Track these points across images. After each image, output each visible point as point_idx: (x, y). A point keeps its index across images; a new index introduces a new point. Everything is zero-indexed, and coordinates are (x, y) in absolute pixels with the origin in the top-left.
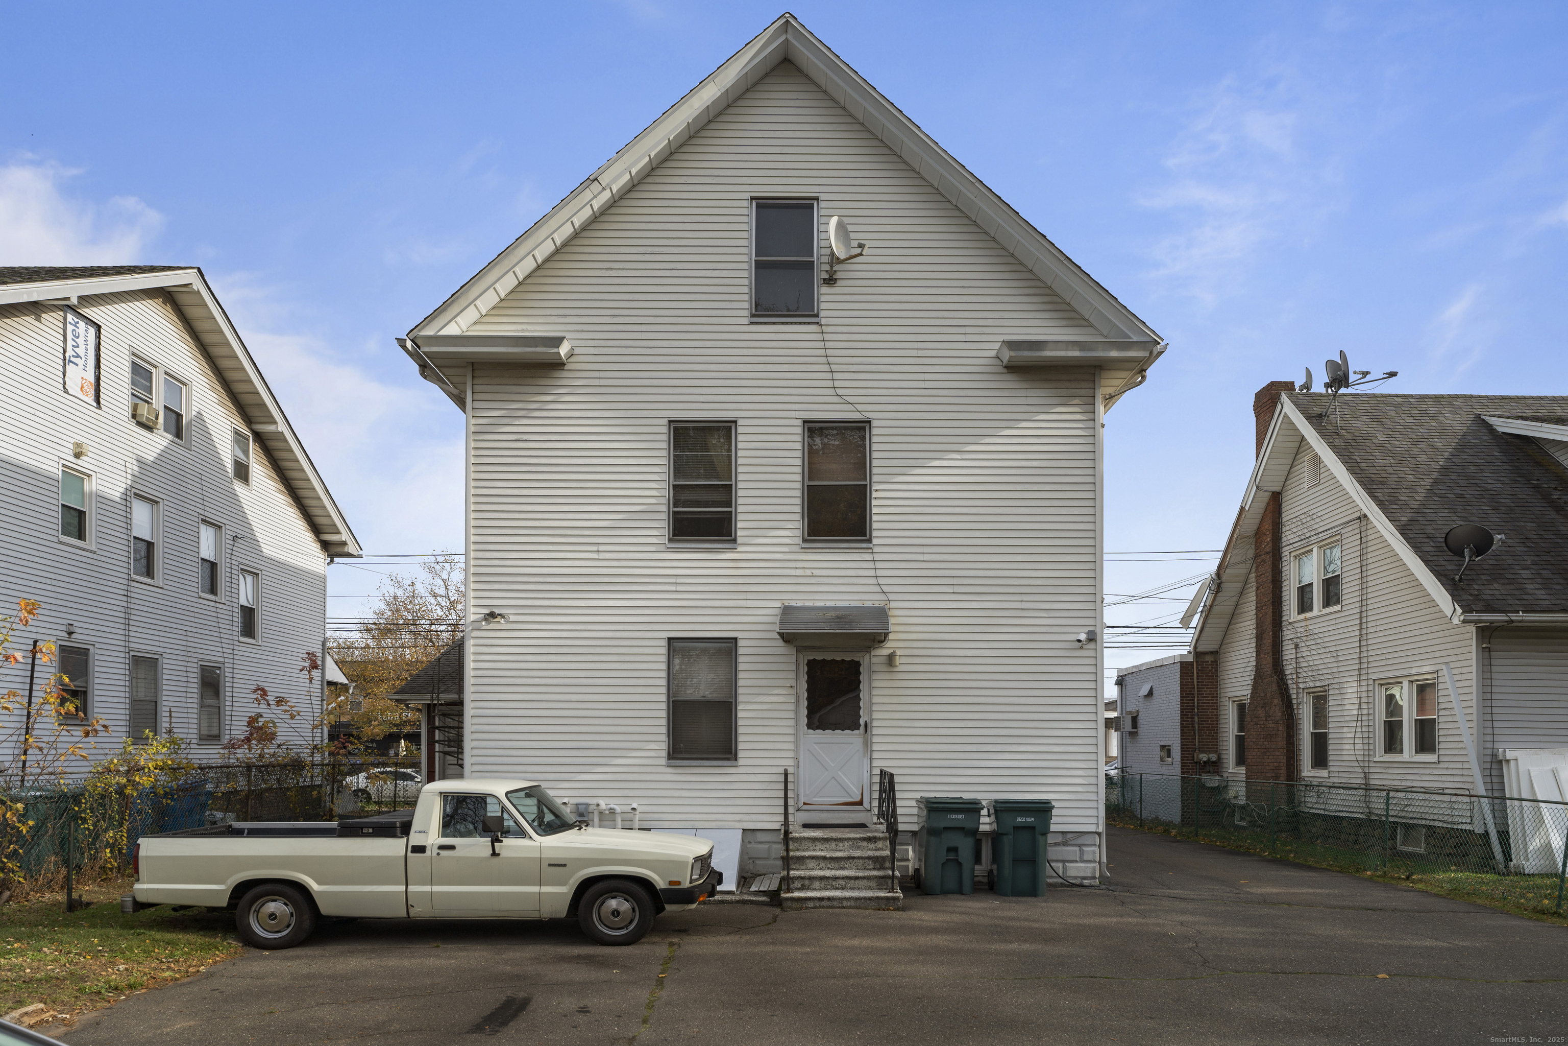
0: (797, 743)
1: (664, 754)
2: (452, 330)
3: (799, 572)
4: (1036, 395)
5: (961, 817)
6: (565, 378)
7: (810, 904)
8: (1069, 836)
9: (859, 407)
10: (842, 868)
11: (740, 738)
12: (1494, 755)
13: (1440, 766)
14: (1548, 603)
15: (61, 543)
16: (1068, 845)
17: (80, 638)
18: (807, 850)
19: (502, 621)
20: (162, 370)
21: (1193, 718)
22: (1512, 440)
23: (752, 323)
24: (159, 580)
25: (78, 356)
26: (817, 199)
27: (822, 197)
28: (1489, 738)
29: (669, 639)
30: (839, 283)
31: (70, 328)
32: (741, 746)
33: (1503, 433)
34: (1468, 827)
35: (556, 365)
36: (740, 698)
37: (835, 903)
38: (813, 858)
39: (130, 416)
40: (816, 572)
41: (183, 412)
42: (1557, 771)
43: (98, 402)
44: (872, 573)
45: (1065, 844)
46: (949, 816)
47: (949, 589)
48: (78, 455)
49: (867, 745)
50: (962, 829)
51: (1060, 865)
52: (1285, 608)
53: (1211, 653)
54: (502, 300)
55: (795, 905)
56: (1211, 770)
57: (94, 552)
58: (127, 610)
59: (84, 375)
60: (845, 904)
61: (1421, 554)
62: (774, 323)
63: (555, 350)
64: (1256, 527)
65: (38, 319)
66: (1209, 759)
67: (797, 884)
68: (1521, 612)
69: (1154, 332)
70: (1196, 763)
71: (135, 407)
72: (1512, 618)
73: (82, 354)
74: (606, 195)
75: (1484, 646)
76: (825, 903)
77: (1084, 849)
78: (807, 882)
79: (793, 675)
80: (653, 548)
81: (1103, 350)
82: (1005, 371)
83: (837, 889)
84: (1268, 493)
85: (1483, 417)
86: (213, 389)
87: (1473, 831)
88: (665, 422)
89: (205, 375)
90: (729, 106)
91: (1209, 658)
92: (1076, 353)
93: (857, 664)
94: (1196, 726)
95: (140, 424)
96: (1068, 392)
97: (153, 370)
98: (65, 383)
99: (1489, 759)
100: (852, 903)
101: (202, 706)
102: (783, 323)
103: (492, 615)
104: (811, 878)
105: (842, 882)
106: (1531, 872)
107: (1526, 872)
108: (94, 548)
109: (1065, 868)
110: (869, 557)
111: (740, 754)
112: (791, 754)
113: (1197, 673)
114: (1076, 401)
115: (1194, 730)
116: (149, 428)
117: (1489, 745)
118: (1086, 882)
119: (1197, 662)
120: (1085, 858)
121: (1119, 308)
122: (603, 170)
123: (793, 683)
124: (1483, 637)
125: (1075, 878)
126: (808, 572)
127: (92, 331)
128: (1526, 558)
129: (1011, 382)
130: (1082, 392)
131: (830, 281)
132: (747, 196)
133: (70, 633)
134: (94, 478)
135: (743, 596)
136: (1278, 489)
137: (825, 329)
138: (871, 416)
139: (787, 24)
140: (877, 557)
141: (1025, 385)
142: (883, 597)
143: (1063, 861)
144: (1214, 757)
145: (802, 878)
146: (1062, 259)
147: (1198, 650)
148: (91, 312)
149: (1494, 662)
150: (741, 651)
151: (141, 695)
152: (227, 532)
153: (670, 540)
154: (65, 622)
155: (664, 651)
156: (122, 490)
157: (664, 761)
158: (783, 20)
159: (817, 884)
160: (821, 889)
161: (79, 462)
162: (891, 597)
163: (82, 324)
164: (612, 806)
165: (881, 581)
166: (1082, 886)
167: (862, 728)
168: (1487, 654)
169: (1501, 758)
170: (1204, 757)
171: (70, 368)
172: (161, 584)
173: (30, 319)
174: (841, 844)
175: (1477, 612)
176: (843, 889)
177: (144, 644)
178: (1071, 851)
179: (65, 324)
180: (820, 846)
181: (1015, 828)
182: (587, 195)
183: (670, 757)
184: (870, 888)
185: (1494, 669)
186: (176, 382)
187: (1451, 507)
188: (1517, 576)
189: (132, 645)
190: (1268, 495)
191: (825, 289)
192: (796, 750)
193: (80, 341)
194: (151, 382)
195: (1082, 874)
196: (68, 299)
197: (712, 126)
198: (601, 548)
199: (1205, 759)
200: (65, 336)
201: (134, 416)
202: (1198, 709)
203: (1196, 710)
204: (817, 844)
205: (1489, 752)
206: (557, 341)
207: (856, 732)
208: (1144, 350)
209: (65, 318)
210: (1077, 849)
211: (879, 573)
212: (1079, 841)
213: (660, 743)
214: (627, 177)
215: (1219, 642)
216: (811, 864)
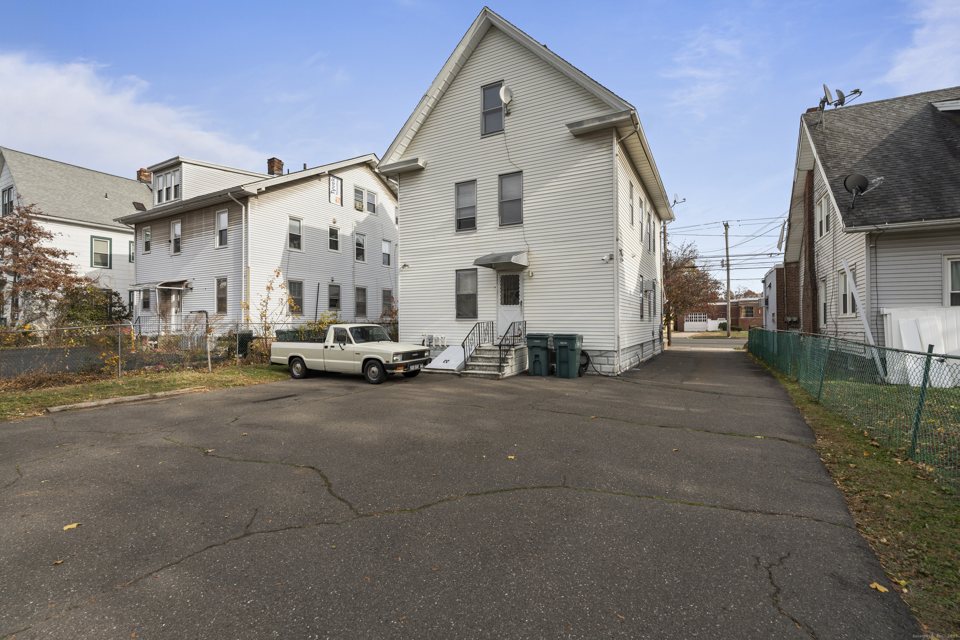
0: (497, 311)
1: (455, 316)
2: (390, 162)
3: (498, 239)
4: (588, 146)
5: (539, 341)
6: (425, 173)
7: (470, 376)
8: (602, 352)
9: (518, 166)
10: (490, 362)
11: (479, 309)
12: (878, 312)
13: (857, 319)
14: (910, 215)
15: (329, 251)
16: (602, 357)
17: (336, 282)
18: (483, 354)
19: (407, 267)
20: (366, 190)
21: (784, 298)
22: (948, 114)
23: (481, 138)
24: (366, 262)
25: (334, 190)
26: (503, 80)
27: (505, 79)
28: (875, 301)
29: (456, 270)
30: (511, 114)
31: (331, 181)
32: (479, 312)
33: (942, 111)
34: (863, 355)
35: (419, 170)
36: (479, 293)
37: (478, 376)
38: (480, 357)
39: (354, 207)
40: (504, 238)
41: (375, 204)
42: (918, 321)
43: (342, 205)
44: (523, 236)
45: (601, 356)
46: (534, 341)
47: (552, 241)
48: (334, 223)
49: (522, 310)
50: (539, 347)
51: (599, 366)
52: (815, 234)
53: (795, 262)
54: (407, 148)
55: (465, 375)
56: (794, 326)
57: (341, 254)
58: (354, 272)
59: (337, 196)
60: (481, 376)
61: (836, 195)
62: (489, 137)
63: (416, 164)
64: (803, 191)
65: (320, 180)
66: (792, 320)
67: (470, 368)
68: (887, 223)
69: (631, 105)
70: (786, 322)
71: (356, 204)
72: (879, 227)
73: (336, 190)
74: (432, 100)
75: (871, 246)
76: (474, 375)
77: (609, 358)
78: (473, 367)
79: (496, 282)
80: (450, 235)
81: (609, 119)
82: (574, 138)
83: (483, 370)
84: (806, 171)
85: (932, 104)
86: (387, 194)
87: (865, 357)
88: (454, 184)
89: (383, 190)
90: (473, 52)
91: (793, 266)
92: (598, 123)
93: (518, 276)
94: (786, 302)
95: (357, 210)
96: (601, 142)
97: (363, 191)
98: (330, 200)
99: (875, 314)
100: (483, 376)
101: (384, 304)
102: (492, 136)
103: (405, 265)
104: (475, 365)
105: (485, 367)
106: (895, 383)
107: (892, 383)
108: (341, 252)
109: (601, 367)
110: (522, 230)
111: (479, 316)
112: (495, 315)
113: (786, 274)
114: (605, 145)
115: (784, 305)
116: (361, 211)
117: (875, 306)
118: (610, 374)
119: (786, 268)
120: (610, 363)
121: (615, 97)
122: (428, 91)
123: (496, 285)
124: (870, 241)
125: (605, 372)
126: (501, 239)
127: (339, 181)
128: (909, 189)
129: (577, 142)
130: (607, 141)
131: (508, 114)
132: (479, 86)
133: (333, 281)
134: (341, 229)
135: (479, 251)
136: (812, 168)
137: (506, 135)
138: (522, 168)
139: (485, 12)
140: (525, 229)
141: (583, 143)
142: (527, 246)
143: (600, 364)
144: (795, 319)
145: (472, 365)
146: (589, 80)
147: (787, 261)
148: (339, 175)
149: (878, 255)
150: (479, 274)
151: (360, 300)
152: (393, 243)
153: (456, 231)
154: (331, 277)
155: (455, 275)
156: (351, 232)
157: (455, 319)
158: (484, 10)
159: (477, 368)
160: (478, 370)
161: (335, 225)
162: (530, 246)
163: (336, 180)
164: (438, 336)
165: (527, 240)
166: (608, 376)
167: (520, 304)
168: (873, 251)
169: (882, 313)
170: (789, 319)
171: (331, 194)
172: (367, 263)
173: (317, 181)
174: (495, 352)
175: (855, 226)
176: (485, 370)
177: (361, 283)
178: (603, 360)
179: (329, 180)
180: (488, 353)
181: (560, 347)
182: (425, 102)
183: (457, 317)
184: (494, 370)
185: (878, 259)
186: (372, 195)
187: (874, 164)
188: (896, 201)
189: (355, 284)
190: (806, 172)
191: (506, 118)
192: (497, 314)
193: (335, 185)
194: (362, 195)
195: (608, 371)
196: (324, 172)
197: (468, 62)
198: (436, 237)
199: (790, 320)
200: (329, 184)
201: (355, 207)
202: (787, 293)
203: (785, 294)
204: (487, 352)
205: (875, 310)
206: (416, 160)
207: (518, 305)
208: (628, 114)
209: (329, 179)
210: (606, 358)
211: (526, 236)
212: (607, 355)
213: (454, 312)
214: (438, 91)
215: (798, 256)
216: (480, 360)
